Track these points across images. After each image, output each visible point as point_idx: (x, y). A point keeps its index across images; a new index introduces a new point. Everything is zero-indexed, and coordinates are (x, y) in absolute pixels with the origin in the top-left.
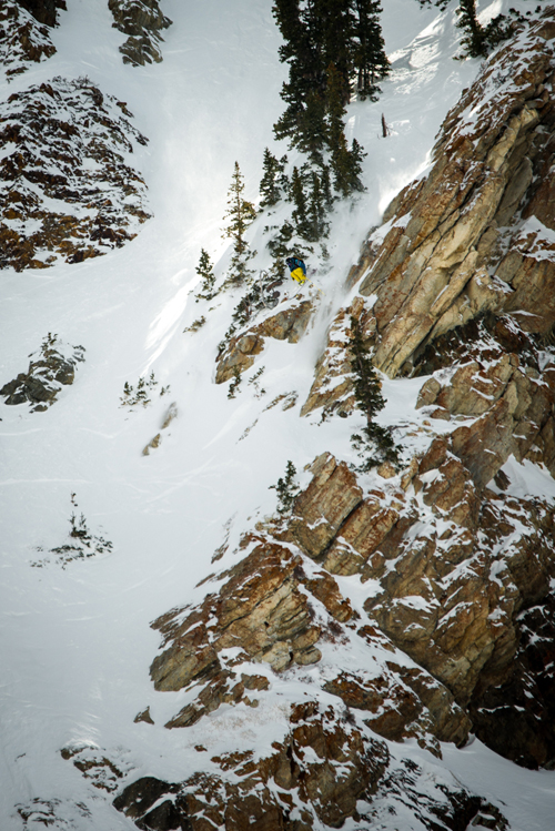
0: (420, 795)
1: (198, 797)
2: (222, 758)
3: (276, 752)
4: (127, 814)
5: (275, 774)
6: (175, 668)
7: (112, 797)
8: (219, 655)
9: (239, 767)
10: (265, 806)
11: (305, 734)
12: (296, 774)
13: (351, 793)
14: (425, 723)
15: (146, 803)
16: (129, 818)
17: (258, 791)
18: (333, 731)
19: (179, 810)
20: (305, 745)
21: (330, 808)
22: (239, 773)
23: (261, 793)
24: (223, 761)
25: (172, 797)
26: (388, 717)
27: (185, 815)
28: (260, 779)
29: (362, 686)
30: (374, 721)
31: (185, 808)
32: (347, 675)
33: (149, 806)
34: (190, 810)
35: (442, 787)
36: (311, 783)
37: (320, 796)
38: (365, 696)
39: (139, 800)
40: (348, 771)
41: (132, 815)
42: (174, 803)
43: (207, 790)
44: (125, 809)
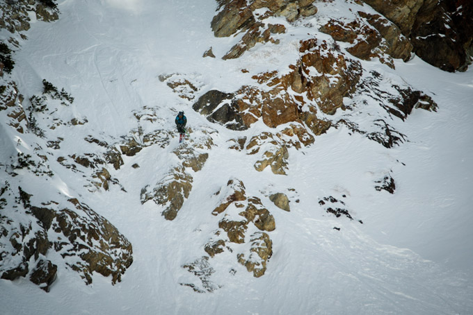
0: (382, 92)
1: (245, 101)
2: (258, 76)
3: (292, 71)
4: (201, 113)
5: (292, 84)
6: (226, 23)
7: (192, 103)
8: (254, 13)
9: (269, 81)
10: (286, 104)
11: (309, 58)
12: (305, 84)
13: (340, 93)
14: (383, 48)
15: (213, 106)
16: (203, 115)
17: (282, 95)
18: (327, 56)
19: (234, 109)
20: (309, 66)
21: (327, 103)
22: (269, 85)
23: (284, 96)
24: (259, 78)
25: (229, 102)
26: (361, 45)
27: (237, 112)
28: (282, 87)
29: (343, 27)
30: (352, 48)
31: (237, 108)
32: (334, 21)
33: (214, 108)
34: (240, 109)
35: (396, 86)
36: (314, 89)
37: (320, 96)
38: (345, 34)
39: (208, 104)
40: (337, 80)
41: (205, 113)
42: (230, 105)
43: (250, 96)
44: (200, 110)
